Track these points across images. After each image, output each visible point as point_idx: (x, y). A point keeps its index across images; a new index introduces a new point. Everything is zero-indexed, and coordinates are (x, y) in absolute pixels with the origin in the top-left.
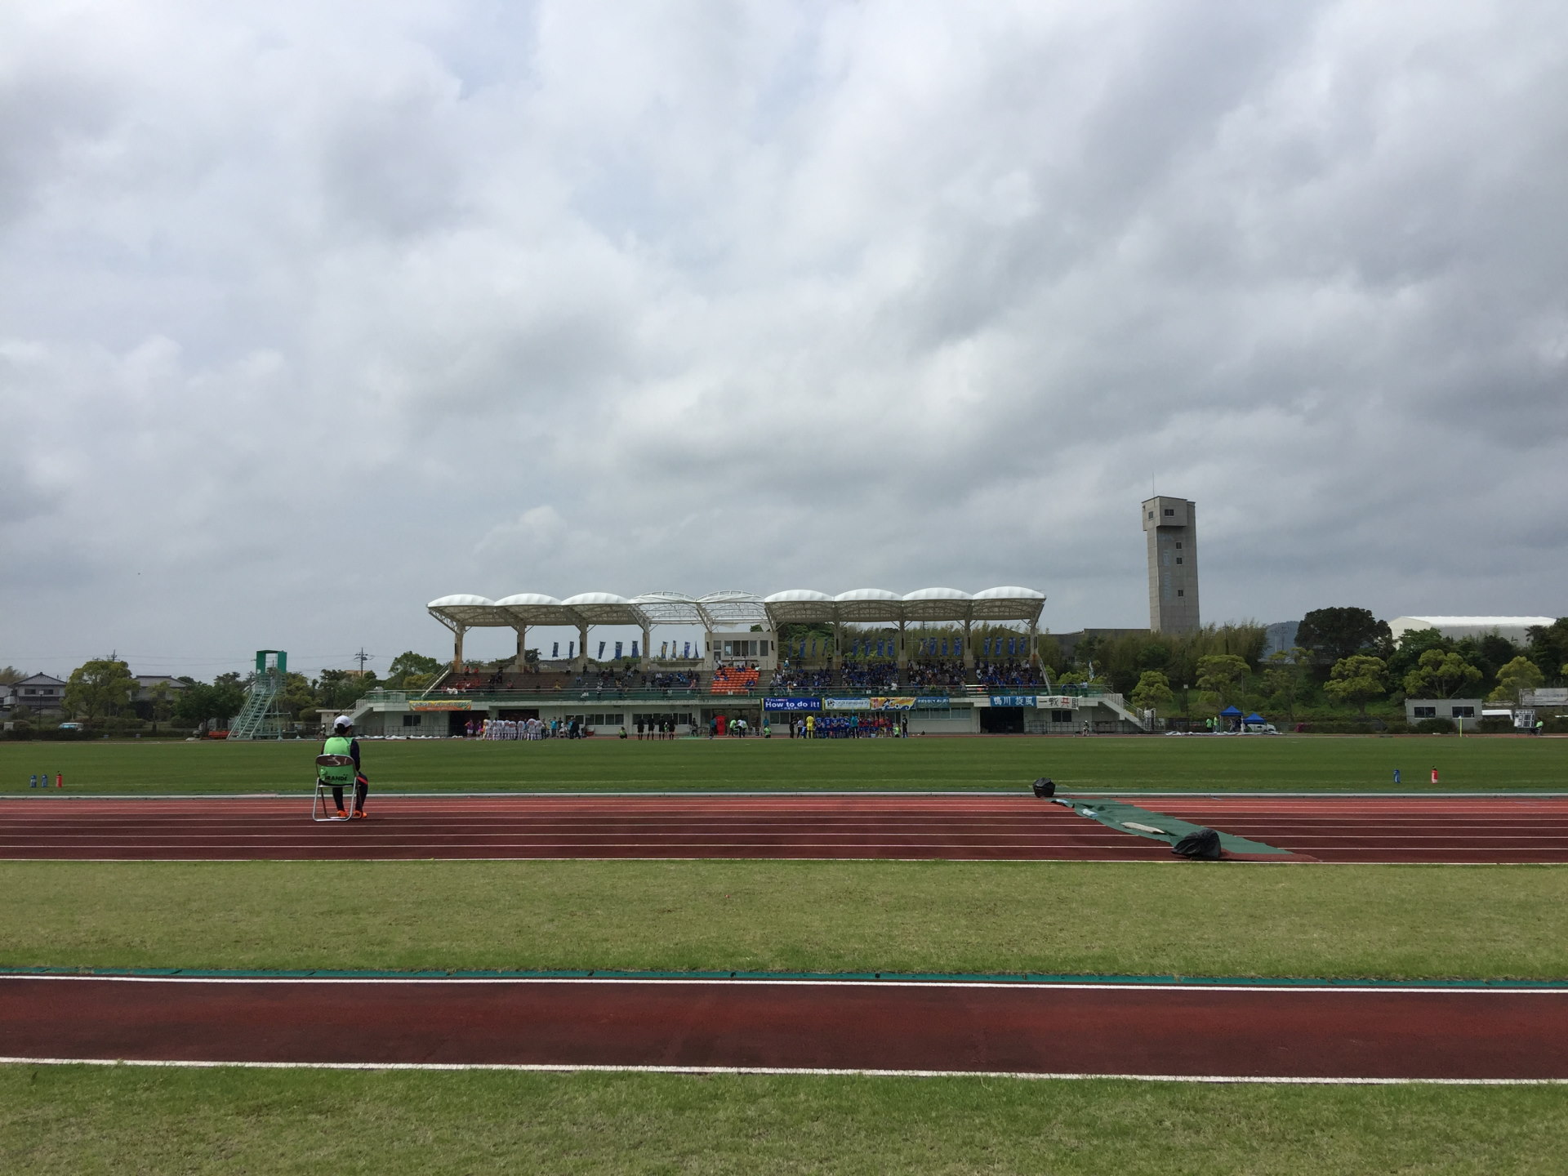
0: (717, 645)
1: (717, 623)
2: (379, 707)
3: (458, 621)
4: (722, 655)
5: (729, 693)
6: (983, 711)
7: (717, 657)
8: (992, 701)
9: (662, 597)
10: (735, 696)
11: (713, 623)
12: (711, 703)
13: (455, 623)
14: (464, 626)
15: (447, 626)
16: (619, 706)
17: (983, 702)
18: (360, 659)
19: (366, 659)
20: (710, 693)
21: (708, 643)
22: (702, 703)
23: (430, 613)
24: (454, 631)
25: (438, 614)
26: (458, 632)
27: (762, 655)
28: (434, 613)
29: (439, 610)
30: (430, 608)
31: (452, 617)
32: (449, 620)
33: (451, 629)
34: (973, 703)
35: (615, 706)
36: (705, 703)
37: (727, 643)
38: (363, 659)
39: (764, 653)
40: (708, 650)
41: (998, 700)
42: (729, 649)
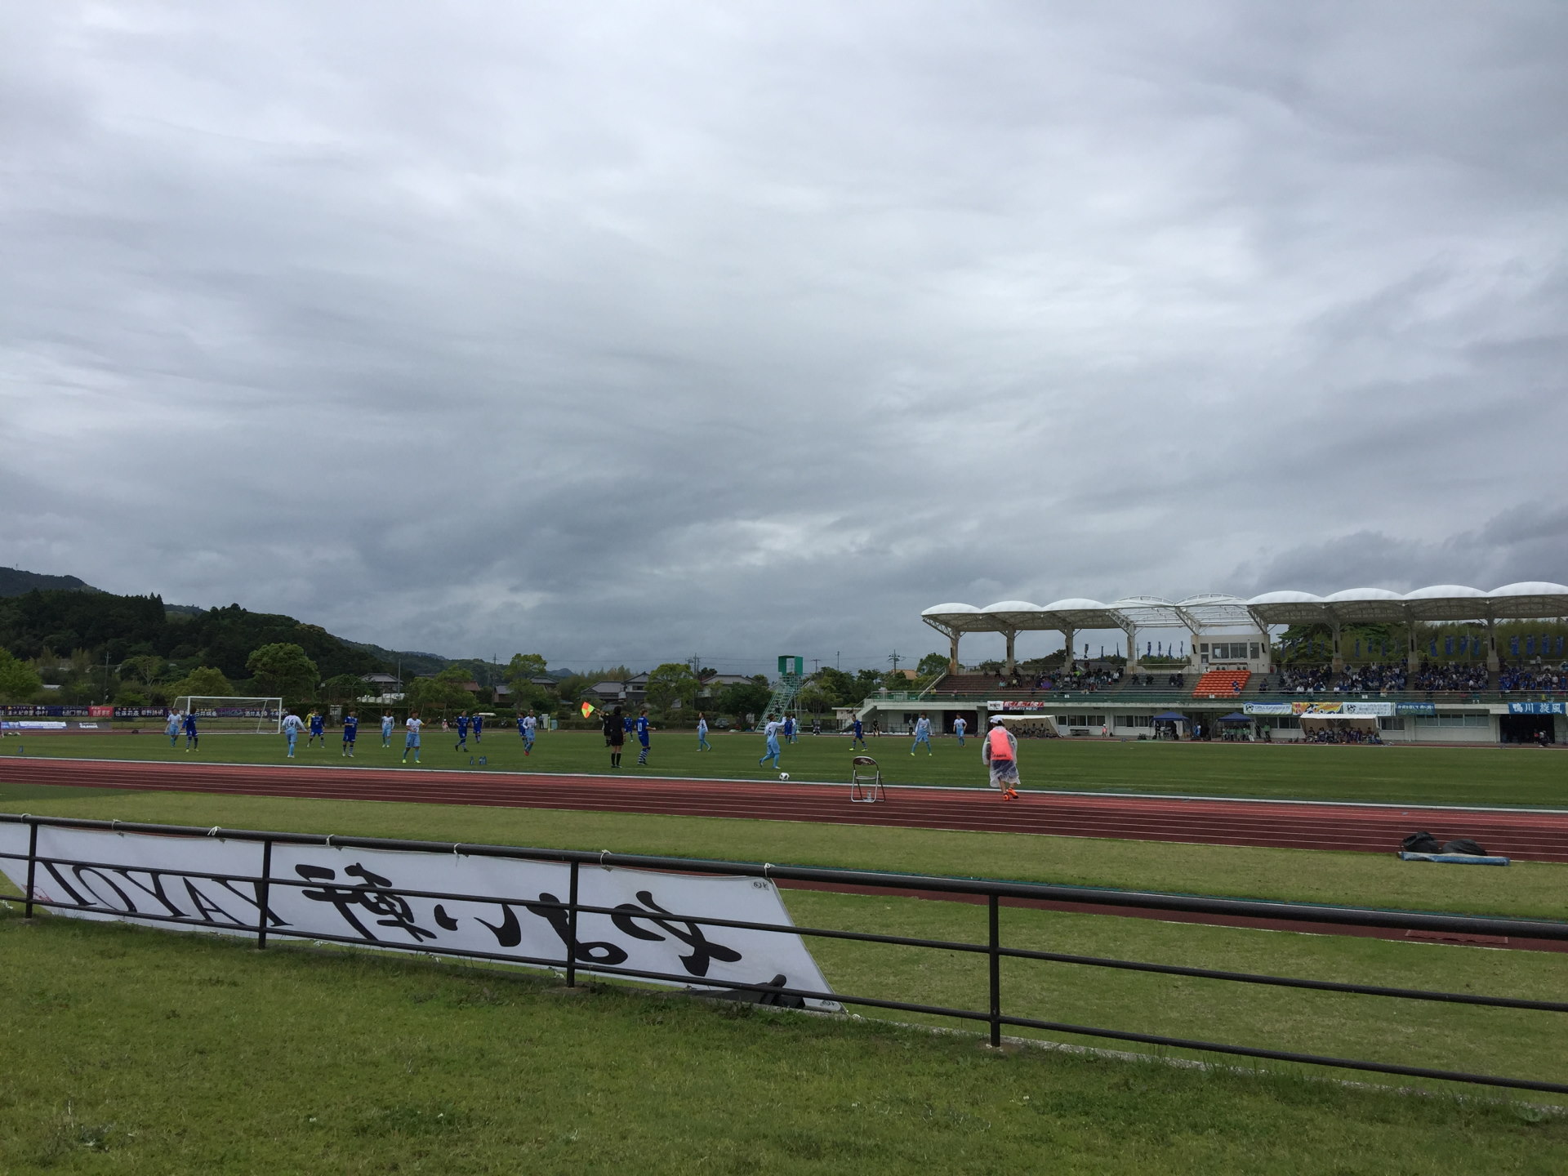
0: (1204, 647)
1: (1205, 626)
2: (883, 705)
3: (953, 627)
4: (1210, 657)
5: (1210, 697)
6: (1503, 719)
7: (1205, 660)
8: (1511, 708)
9: (1139, 601)
10: (1218, 700)
11: (1201, 626)
12: (1192, 706)
13: (950, 629)
14: (960, 631)
15: (942, 632)
16: (1099, 708)
17: (1501, 709)
18: (893, 660)
19: (898, 660)
20: (1192, 696)
21: (1194, 646)
22: (1182, 706)
23: (924, 620)
24: (949, 636)
25: (932, 621)
26: (953, 637)
27: (1252, 657)
28: (928, 621)
29: (934, 618)
30: (923, 616)
31: (947, 624)
32: (943, 626)
33: (946, 634)
34: (1489, 710)
35: (1095, 708)
36: (1186, 706)
37: (1215, 646)
38: (896, 660)
39: (1255, 655)
40: (1195, 653)
41: (1518, 707)
42: (1218, 652)
